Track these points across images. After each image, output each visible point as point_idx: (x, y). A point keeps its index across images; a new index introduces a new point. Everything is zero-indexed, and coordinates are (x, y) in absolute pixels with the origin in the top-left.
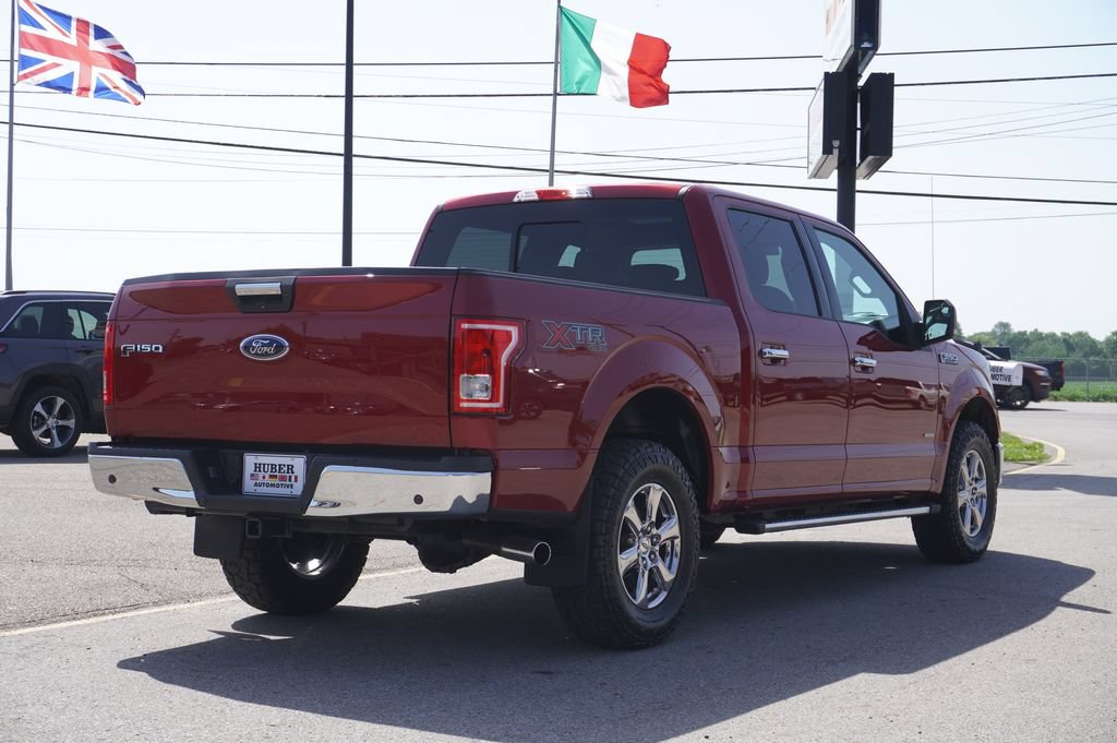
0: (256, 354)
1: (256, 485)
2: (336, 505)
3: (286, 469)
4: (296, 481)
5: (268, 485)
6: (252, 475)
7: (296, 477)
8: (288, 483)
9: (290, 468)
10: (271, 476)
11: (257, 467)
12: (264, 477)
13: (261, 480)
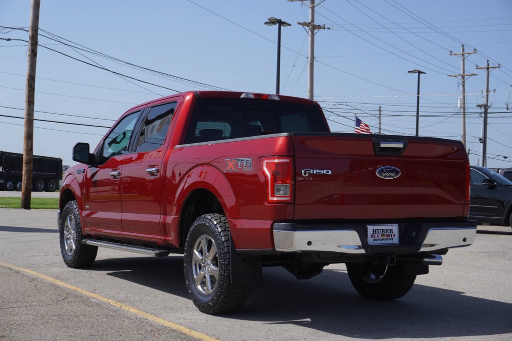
0: (386, 176)
1: (374, 240)
2: (433, 245)
3: (389, 231)
4: (394, 236)
5: (380, 240)
6: (372, 235)
7: (394, 235)
8: (391, 238)
9: (391, 231)
10: (382, 235)
11: (374, 231)
12: (378, 236)
13: (376, 237)
